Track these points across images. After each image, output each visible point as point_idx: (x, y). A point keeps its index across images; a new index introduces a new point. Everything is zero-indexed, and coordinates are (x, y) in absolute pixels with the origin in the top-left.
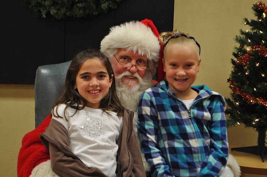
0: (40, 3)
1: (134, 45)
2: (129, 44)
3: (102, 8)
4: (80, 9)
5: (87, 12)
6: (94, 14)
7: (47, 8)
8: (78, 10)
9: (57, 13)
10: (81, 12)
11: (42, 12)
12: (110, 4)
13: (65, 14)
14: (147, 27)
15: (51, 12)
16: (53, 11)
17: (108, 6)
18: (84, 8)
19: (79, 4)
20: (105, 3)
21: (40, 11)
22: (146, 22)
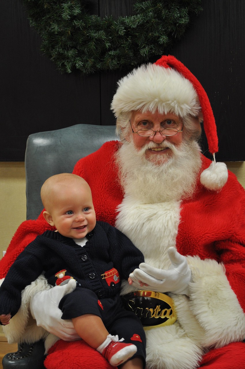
0: (62, 54)
1: (150, 102)
2: (142, 102)
3: (142, 55)
4: (113, 58)
5: (122, 61)
6: (132, 64)
7: (72, 60)
8: (110, 60)
9: (84, 66)
10: (115, 62)
11: (66, 66)
12: (151, 49)
13: (93, 66)
14: (164, 69)
15: (77, 65)
16: (79, 64)
17: (149, 52)
18: (119, 57)
19: (111, 52)
20: (144, 47)
21: (63, 65)
22: (164, 61)
